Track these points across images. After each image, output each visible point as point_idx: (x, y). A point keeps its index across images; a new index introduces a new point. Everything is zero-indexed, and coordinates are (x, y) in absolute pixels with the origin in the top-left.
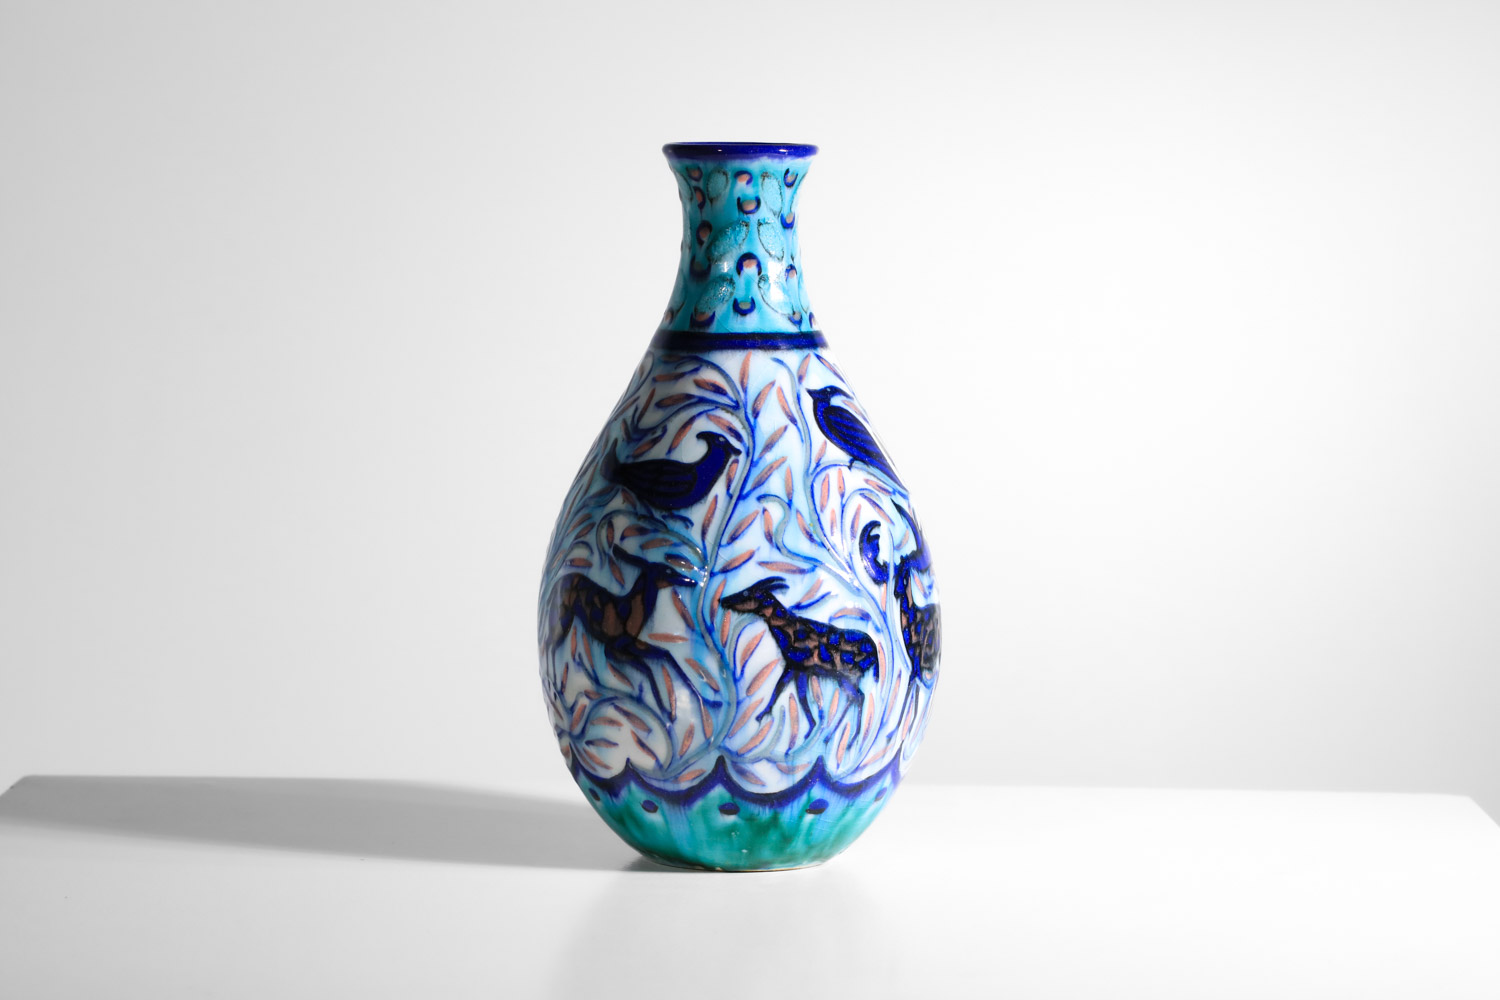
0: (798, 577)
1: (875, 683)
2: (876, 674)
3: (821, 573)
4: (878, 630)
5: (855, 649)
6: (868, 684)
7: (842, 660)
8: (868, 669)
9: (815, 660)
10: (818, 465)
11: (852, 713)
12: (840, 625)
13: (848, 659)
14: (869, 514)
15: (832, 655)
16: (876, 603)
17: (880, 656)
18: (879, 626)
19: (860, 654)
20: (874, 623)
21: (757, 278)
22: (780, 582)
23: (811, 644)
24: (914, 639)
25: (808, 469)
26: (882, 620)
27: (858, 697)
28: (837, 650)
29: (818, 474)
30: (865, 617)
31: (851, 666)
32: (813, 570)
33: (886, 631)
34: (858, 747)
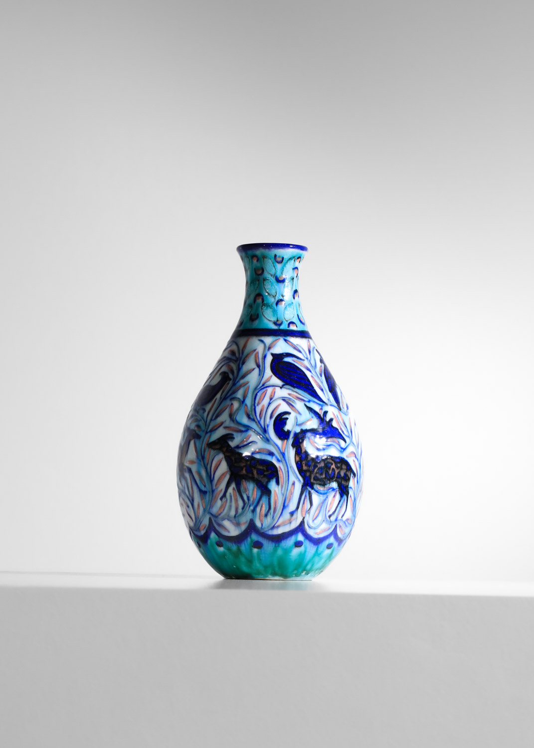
0: (239, 434)
1: (277, 486)
2: (278, 483)
3: (250, 433)
4: (278, 461)
5: (265, 468)
6: (273, 486)
7: (257, 473)
8: (273, 478)
9: (244, 472)
10: (263, 385)
11: (264, 500)
12: (257, 456)
13: (260, 472)
14: (284, 407)
15: (252, 470)
16: (279, 448)
17: (280, 473)
18: (280, 459)
19: (267, 471)
20: (276, 457)
21: (261, 305)
22: (231, 436)
23: (243, 464)
24: (305, 468)
25: (257, 387)
26: (281, 456)
27: (266, 492)
28: (255, 468)
29: (263, 389)
30: (271, 454)
31: (262, 476)
32: (247, 431)
33: (284, 462)
34: (271, 516)
